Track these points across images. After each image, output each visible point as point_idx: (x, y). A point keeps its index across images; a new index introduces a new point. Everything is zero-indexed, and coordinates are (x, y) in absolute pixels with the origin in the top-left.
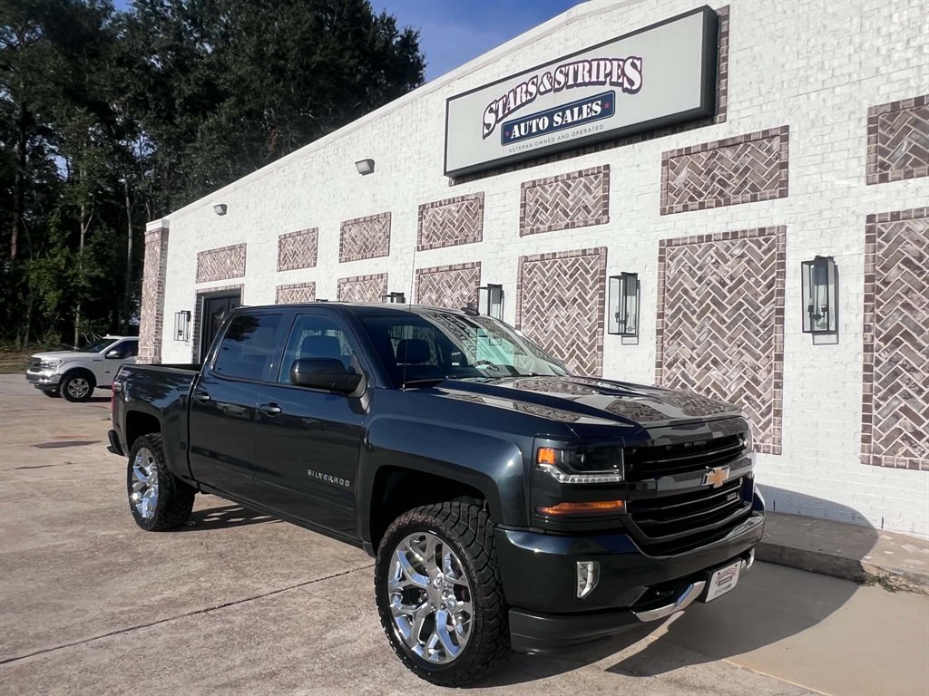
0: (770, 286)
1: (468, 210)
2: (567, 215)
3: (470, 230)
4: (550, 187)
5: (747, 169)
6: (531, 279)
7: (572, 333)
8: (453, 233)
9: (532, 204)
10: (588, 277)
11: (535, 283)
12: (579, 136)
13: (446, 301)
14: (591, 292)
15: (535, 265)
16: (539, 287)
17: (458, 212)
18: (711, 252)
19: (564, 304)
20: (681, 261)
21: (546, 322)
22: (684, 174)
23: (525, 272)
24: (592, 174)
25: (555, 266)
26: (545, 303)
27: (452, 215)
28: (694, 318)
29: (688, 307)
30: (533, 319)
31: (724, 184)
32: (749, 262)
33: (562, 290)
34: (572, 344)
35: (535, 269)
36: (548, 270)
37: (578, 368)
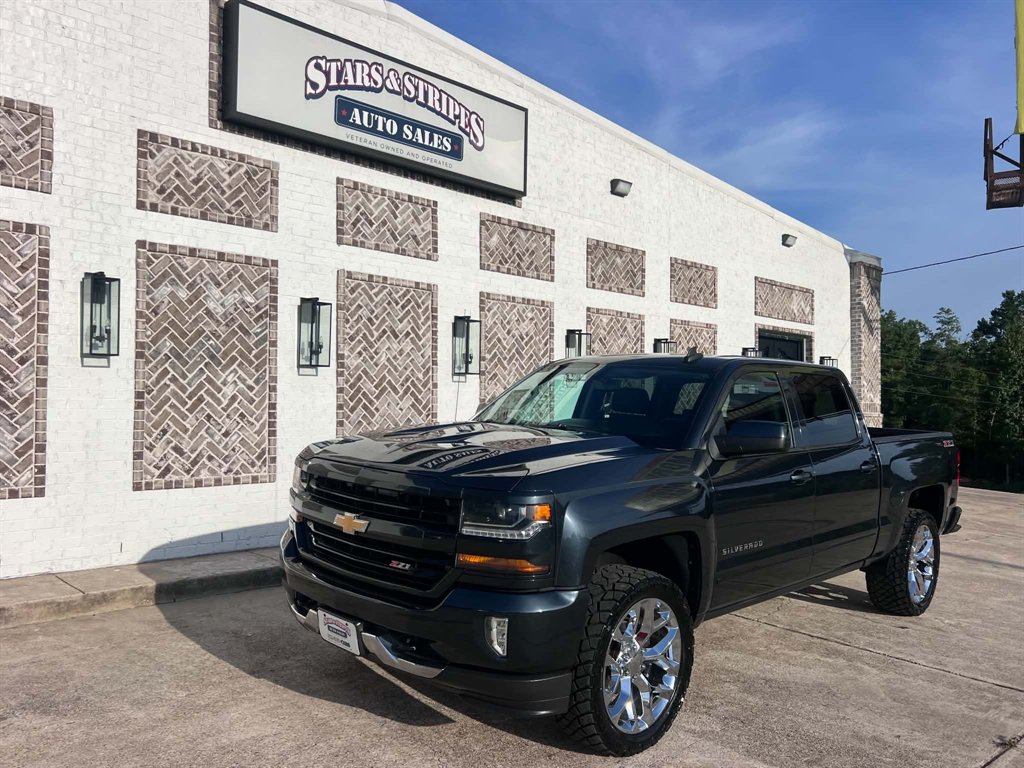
0: (546, 344)
1: (250, 179)
2: (396, 239)
3: (252, 208)
4: (375, 198)
5: (533, 253)
6: (355, 300)
7: (406, 368)
8: (222, 205)
9: (351, 209)
10: (420, 311)
11: (360, 307)
12: (428, 163)
13: (211, 305)
14: (424, 328)
15: (359, 285)
16: (364, 312)
17: (230, 174)
18: (515, 311)
19: (396, 337)
20: (495, 314)
21: (377, 353)
22: (495, 239)
23: (347, 290)
24: (422, 204)
25: (385, 292)
26: (374, 332)
27: (216, 172)
28: (505, 362)
29: (501, 353)
30: (359, 349)
31: (521, 259)
32: (536, 324)
33: (393, 321)
34: (407, 380)
35: (359, 290)
36: (376, 295)
37: (413, 405)
